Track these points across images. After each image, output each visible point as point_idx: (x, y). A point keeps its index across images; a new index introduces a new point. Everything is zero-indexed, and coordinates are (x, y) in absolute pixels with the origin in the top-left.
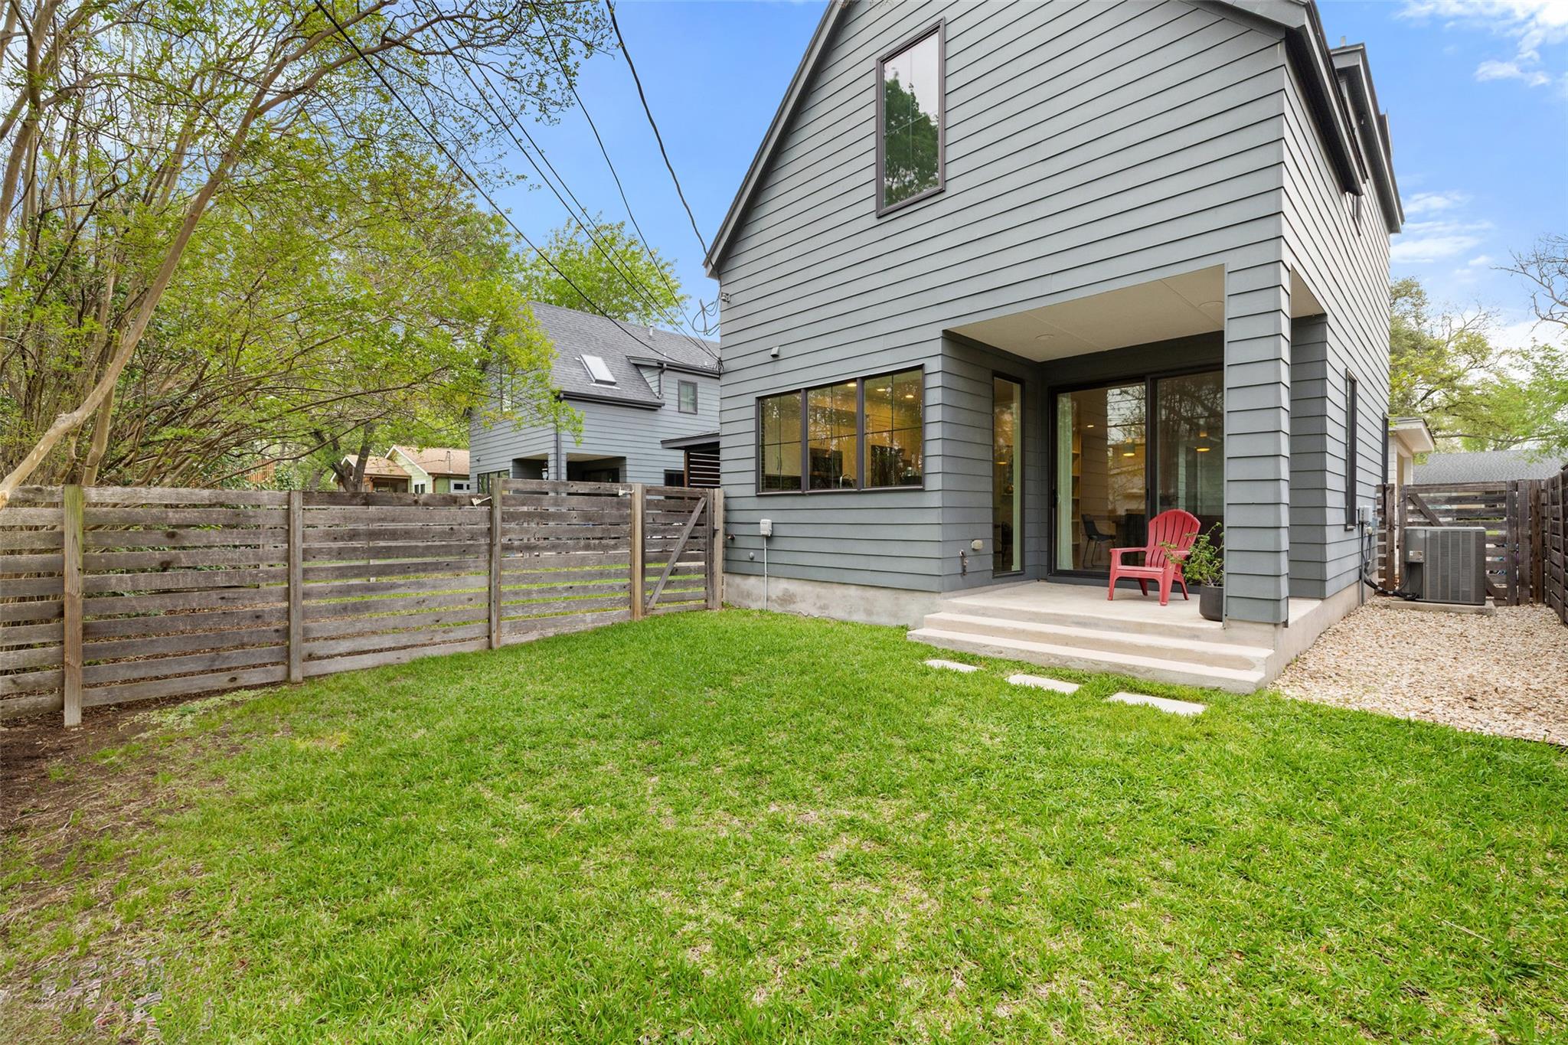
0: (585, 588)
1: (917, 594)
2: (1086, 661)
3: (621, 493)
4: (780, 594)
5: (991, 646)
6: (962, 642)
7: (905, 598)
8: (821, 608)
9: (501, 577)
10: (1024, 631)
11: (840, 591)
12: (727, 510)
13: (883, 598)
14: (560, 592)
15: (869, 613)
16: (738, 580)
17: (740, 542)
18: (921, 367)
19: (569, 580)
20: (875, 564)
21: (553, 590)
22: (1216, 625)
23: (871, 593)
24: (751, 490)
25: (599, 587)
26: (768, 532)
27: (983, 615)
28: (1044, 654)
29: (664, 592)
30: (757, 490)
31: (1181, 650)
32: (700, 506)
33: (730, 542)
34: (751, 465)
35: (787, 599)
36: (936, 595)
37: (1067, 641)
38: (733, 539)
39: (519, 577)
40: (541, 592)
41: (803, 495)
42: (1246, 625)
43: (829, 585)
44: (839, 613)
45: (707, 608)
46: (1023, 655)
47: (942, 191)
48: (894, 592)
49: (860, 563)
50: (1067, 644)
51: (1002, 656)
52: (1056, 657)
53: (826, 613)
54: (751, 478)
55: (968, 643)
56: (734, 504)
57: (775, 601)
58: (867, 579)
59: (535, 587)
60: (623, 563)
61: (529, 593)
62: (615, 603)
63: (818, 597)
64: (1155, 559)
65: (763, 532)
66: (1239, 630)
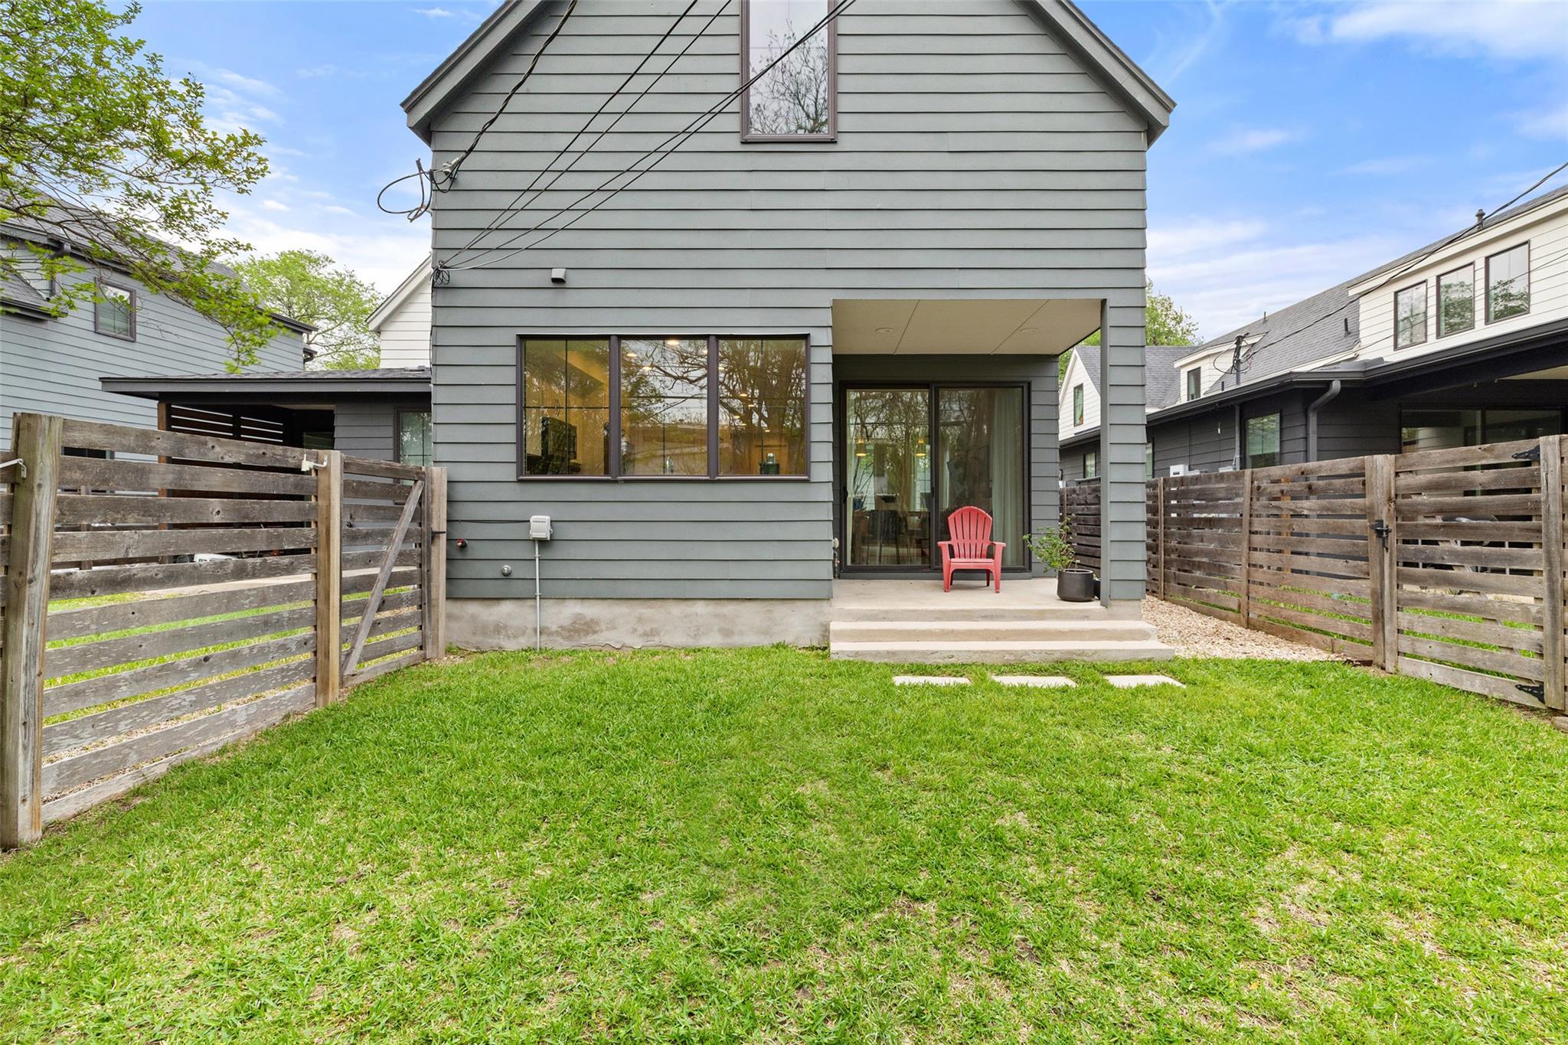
0: (235, 658)
1: (798, 604)
2: (1040, 652)
3: (306, 466)
4: (567, 623)
5: (941, 652)
6: (906, 652)
7: (781, 610)
8: (645, 634)
9: (45, 658)
10: (952, 631)
11: (677, 610)
12: (450, 502)
13: (749, 614)
14: (183, 673)
15: (727, 633)
16: (473, 609)
17: (476, 550)
18: (806, 337)
19: (202, 644)
20: (735, 571)
21: (167, 670)
22: (1094, 605)
23: (729, 609)
24: (510, 472)
25: (262, 649)
26: (545, 534)
27: (884, 619)
28: (998, 652)
29: (373, 640)
30: (519, 473)
31: (1097, 631)
32: (416, 493)
33: (458, 550)
34: (510, 434)
35: (584, 627)
36: (825, 603)
37: (997, 635)
38: (464, 547)
39: (84, 652)
40: (139, 679)
41: (616, 482)
42: (1123, 603)
43: (659, 603)
44: (676, 638)
45: (425, 659)
46: (977, 656)
47: (833, 142)
48: (766, 603)
49: (717, 570)
50: (998, 639)
51: (953, 660)
52: (1010, 652)
53: (657, 640)
54: (510, 453)
55: (913, 652)
56: (463, 492)
57: (557, 633)
58: (725, 589)
59: (123, 671)
60: (304, 597)
61: (111, 686)
62: (286, 676)
63: (640, 620)
64: (979, 553)
65: (535, 535)
66: (1117, 608)
